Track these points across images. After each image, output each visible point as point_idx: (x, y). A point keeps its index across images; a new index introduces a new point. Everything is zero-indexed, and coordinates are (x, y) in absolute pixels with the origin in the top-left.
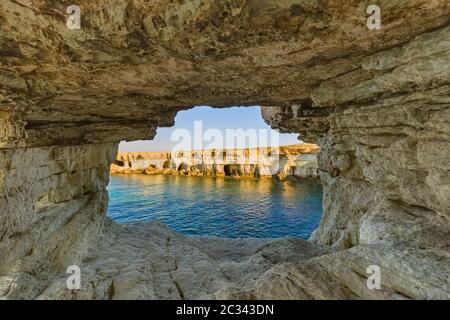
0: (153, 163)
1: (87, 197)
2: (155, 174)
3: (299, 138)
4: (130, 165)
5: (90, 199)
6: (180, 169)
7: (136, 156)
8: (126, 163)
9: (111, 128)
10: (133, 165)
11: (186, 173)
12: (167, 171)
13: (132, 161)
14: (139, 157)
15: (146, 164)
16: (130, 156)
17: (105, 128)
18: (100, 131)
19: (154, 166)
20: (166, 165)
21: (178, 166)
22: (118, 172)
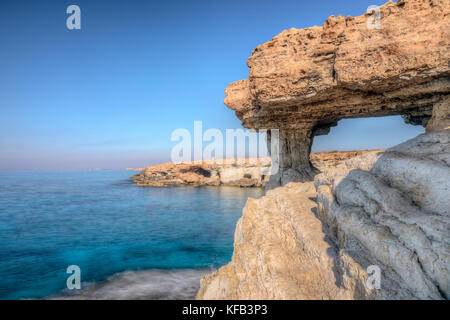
13: (222, 170)
19: (250, 177)
22: (207, 185)
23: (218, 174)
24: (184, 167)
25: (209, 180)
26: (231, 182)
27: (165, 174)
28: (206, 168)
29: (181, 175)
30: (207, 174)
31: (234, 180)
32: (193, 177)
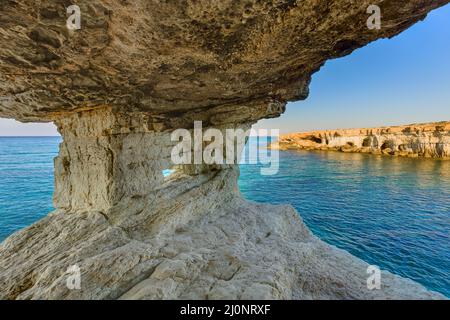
0: (351, 141)
1: (213, 173)
2: (352, 152)
4: (327, 143)
5: (215, 175)
6: (383, 147)
7: (332, 134)
8: (324, 141)
9: (229, 109)
10: (330, 142)
11: (392, 153)
12: (367, 149)
13: (329, 138)
14: (336, 135)
15: (342, 141)
16: (327, 134)
17: (224, 110)
18: (220, 113)
19: (351, 144)
20: (365, 143)
21: (380, 144)
22: (316, 149)
25: (318, 146)
26: (334, 147)
29: (299, 141)
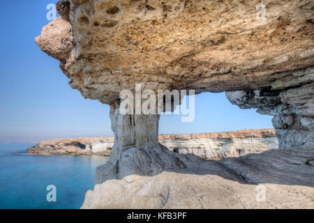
3: (257, 111)
8: (87, 147)
13: (93, 144)
22: (82, 154)
23: (91, 147)
24: (67, 142)
25: (83, 151)
26: (99, 152)
27: (53, 146)
28: (83, 143)
29: (65, 147)
30: (83, 147)
31: (100, 151)
32: (73, 149)
